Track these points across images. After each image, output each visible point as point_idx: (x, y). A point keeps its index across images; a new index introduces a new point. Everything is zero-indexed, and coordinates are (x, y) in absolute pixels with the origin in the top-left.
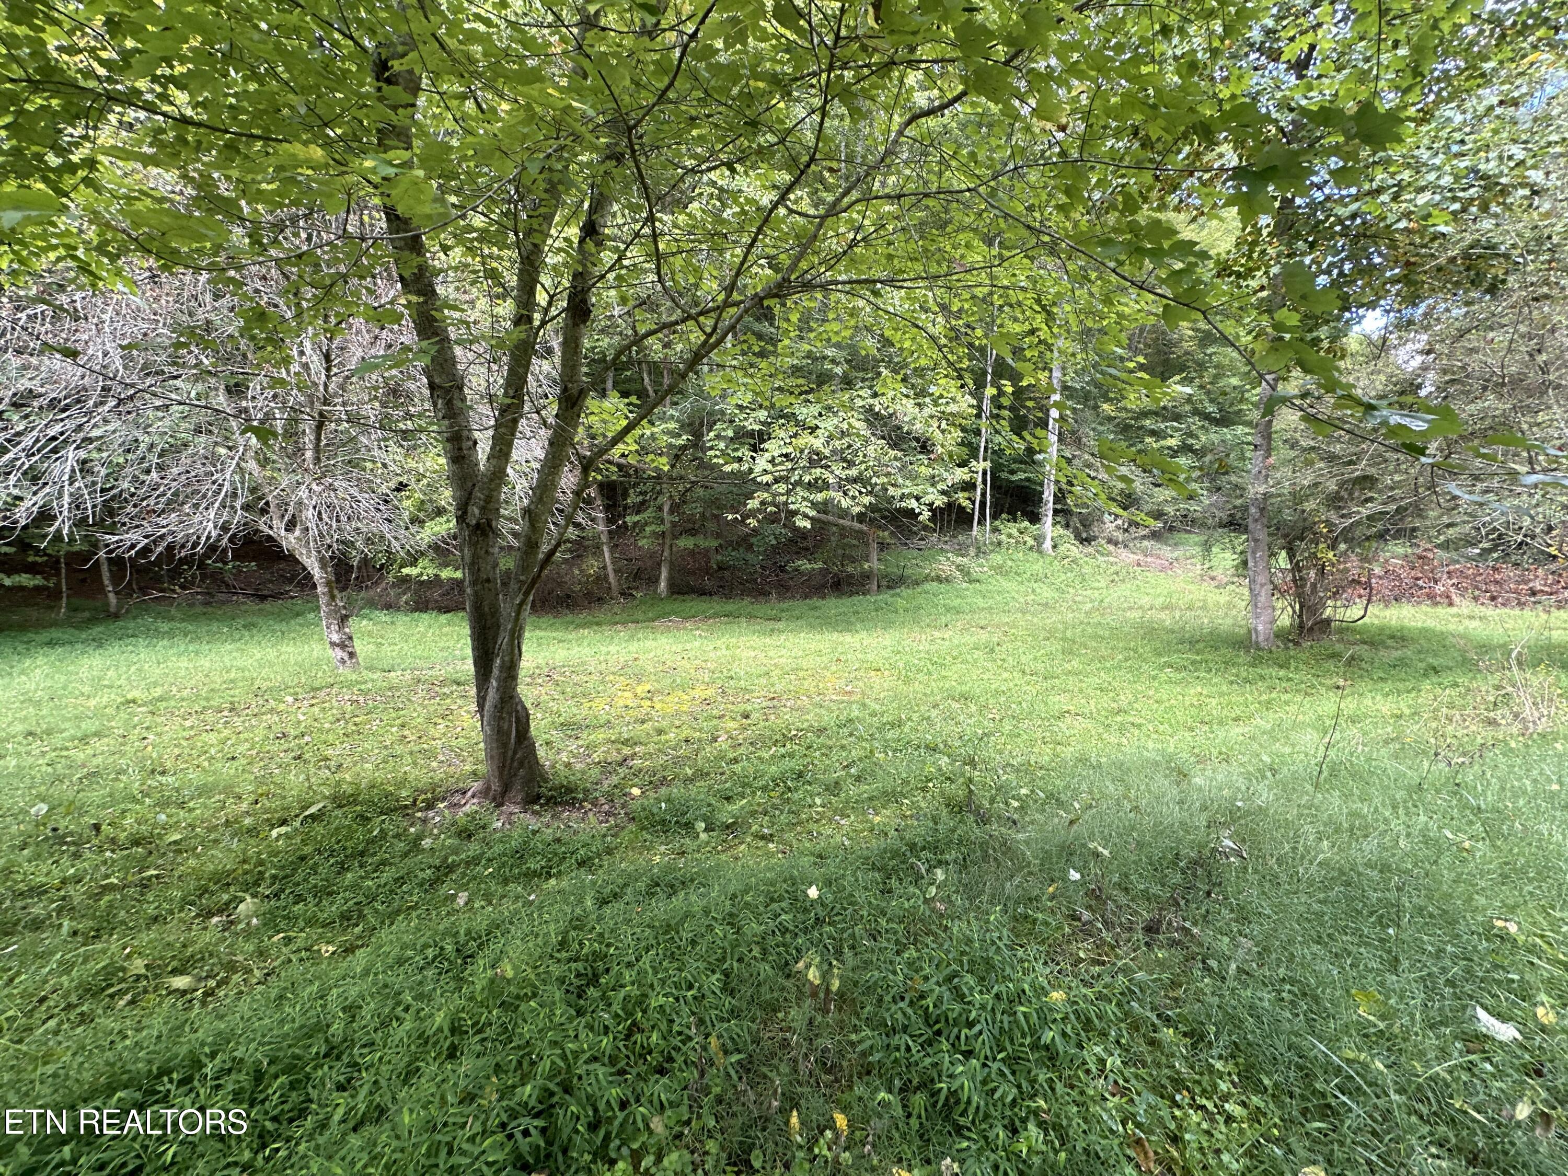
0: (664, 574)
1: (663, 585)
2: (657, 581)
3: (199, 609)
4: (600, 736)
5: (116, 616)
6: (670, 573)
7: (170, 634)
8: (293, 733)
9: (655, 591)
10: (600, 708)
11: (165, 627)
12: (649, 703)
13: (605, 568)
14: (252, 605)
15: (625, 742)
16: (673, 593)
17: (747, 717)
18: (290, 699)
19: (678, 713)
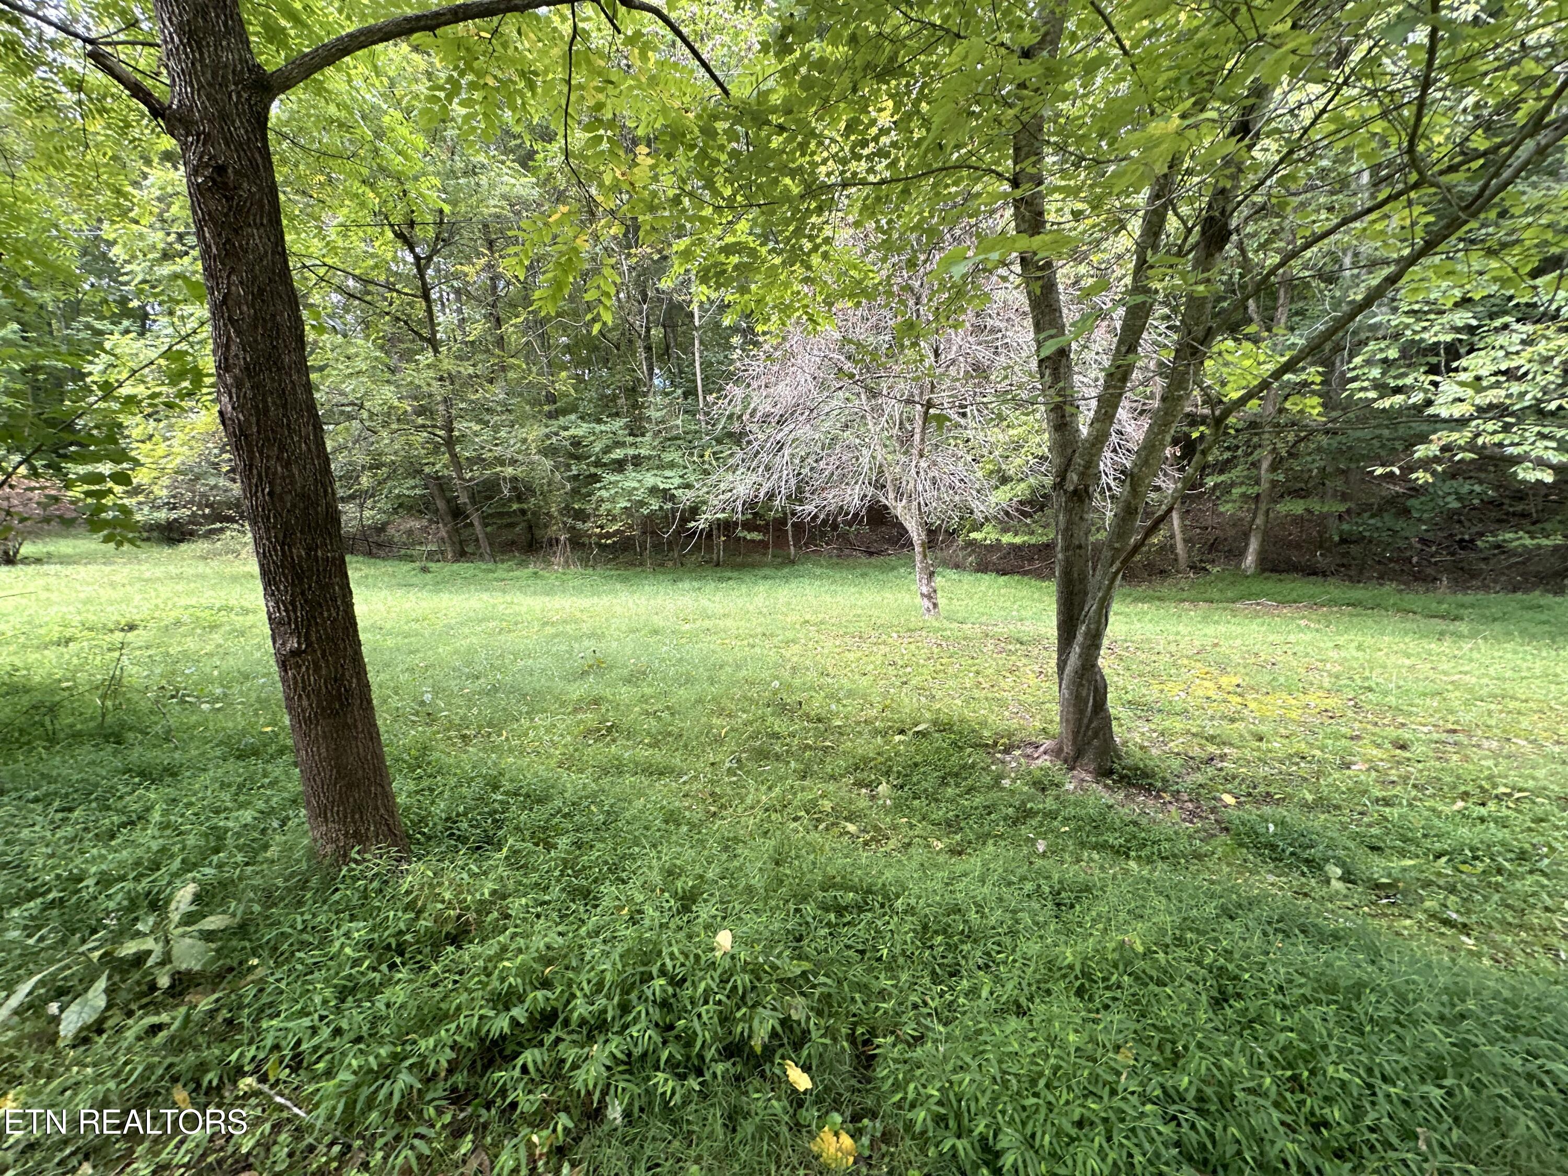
0: (1253, 545)
1: (1250, 559)
2: (1242, 553)
3: (835, 560)
4: (1178, 725)
5: (793, 562)
6: (1262, 545)
7: (820, 577)
8: (900, 663)
9: (1238, 566)
10: (1174, 693)
11: (818, 571)
12: (1239, 700)
13: (1172, 536)
14: (864, 559)
15: (1211, 739)
16: (1264, 570)
17: (1403, 747)
18: (895, 635)
19: (1282, 720)
